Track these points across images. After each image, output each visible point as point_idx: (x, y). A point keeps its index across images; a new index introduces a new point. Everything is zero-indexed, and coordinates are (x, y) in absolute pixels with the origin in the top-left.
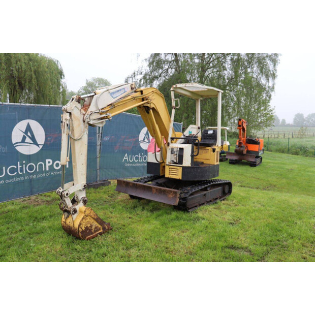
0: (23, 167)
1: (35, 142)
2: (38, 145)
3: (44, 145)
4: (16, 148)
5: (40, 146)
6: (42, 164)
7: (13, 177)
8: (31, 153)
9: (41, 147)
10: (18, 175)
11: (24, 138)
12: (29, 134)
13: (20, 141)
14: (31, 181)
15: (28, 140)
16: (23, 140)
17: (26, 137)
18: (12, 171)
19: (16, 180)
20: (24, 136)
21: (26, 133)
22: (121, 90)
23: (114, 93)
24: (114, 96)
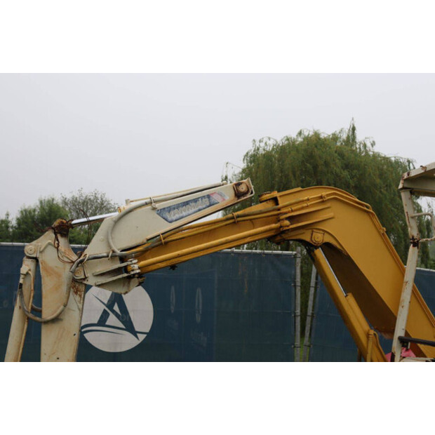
2: (135, 333)
4: (86, 335)
5: (138, 335)
8: (118, 350)
9: (142, 337)
11: (104, 316)
13: (96, 322)
16: (102, 321)
17: (109, 314)
20: (105, 310)
22: (195, 200)
23: (170, 209)
24: (172, 216)
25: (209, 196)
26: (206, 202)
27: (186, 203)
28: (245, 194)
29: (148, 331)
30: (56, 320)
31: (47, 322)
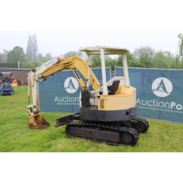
0: (69, 98)
1: (74, 88)
2: (75, 89)
3: (78, 89)
6: (77, 99)
7: (65, 102)
8: (72, 93)
9: (77, 90)
10: (67, 102)
12: (71, 84)
13: (68, 87)
14: (73, 106)
15: (70, 86)
18: (65, 100)
19: (66, 104)
21: (70, 83)
22: (51, 62)
23: (47, 65)
24: (47, 66)
25: (53, 61)
26: (53, 62)
27: (50, 63)
28: (59, 60)
29: (78, 88)
30: (33, 86)
31: (32, 87)
